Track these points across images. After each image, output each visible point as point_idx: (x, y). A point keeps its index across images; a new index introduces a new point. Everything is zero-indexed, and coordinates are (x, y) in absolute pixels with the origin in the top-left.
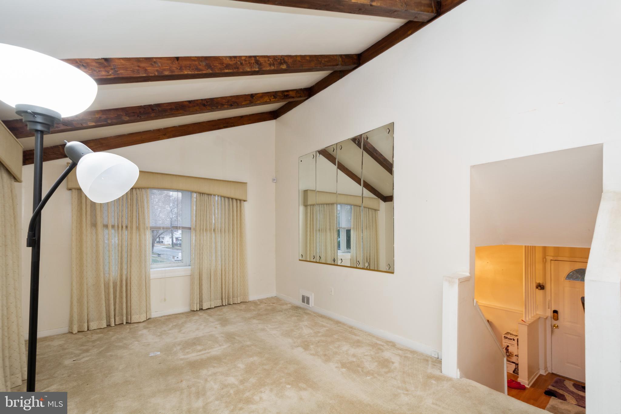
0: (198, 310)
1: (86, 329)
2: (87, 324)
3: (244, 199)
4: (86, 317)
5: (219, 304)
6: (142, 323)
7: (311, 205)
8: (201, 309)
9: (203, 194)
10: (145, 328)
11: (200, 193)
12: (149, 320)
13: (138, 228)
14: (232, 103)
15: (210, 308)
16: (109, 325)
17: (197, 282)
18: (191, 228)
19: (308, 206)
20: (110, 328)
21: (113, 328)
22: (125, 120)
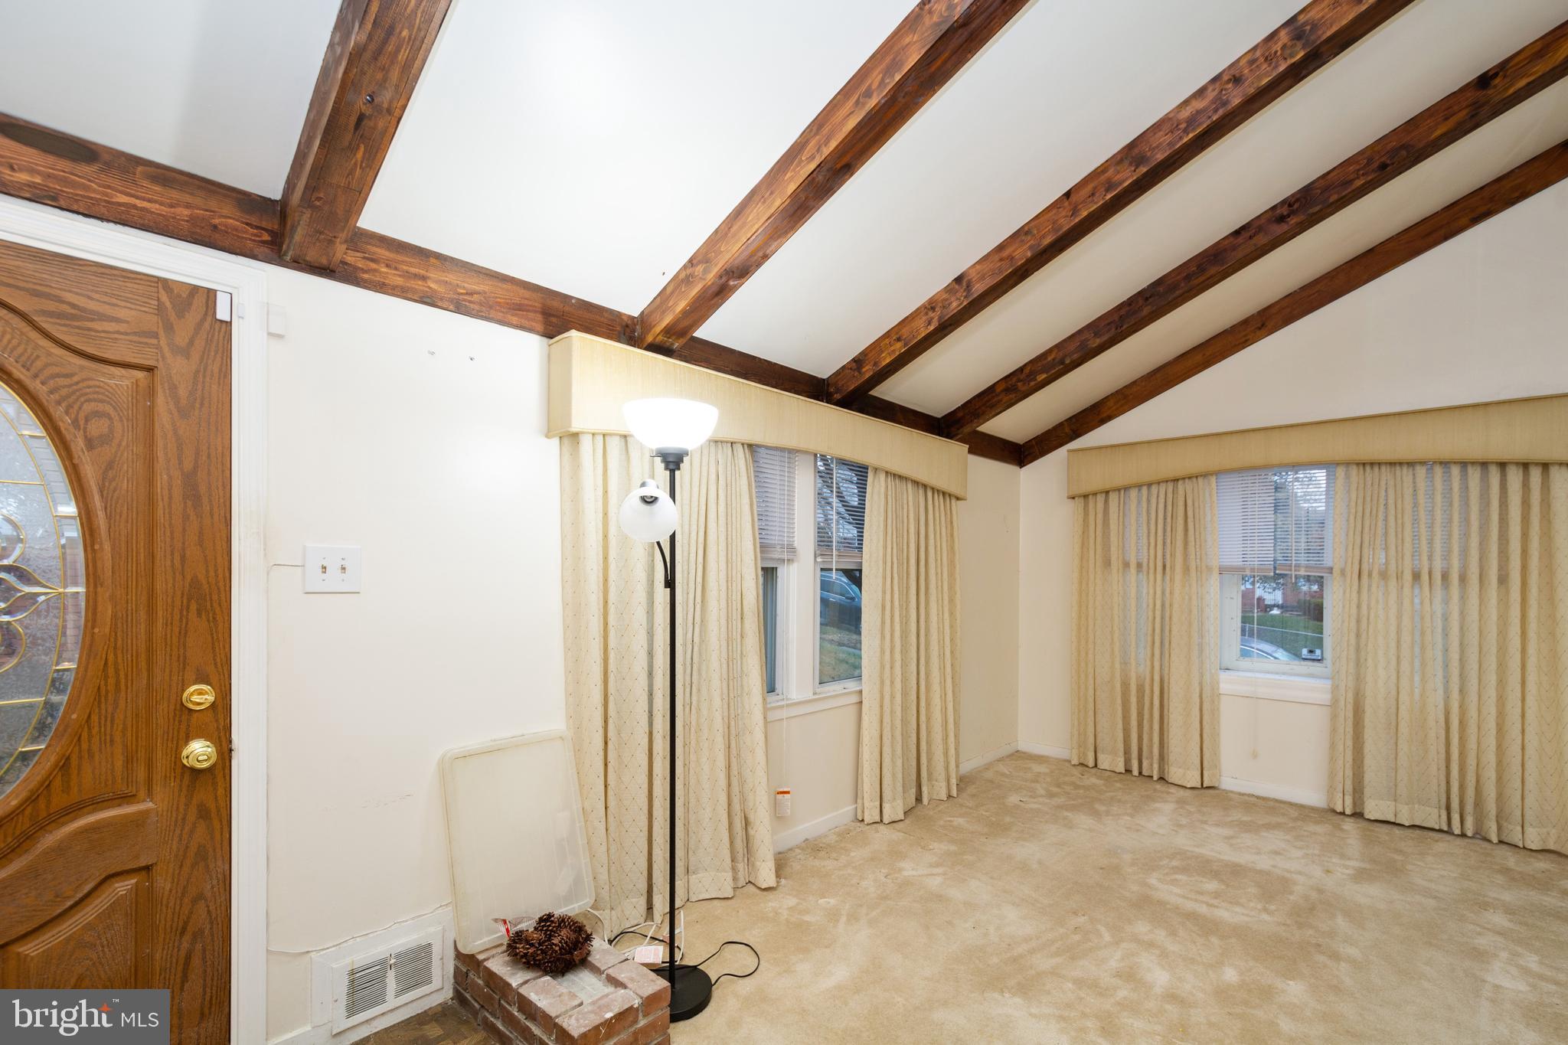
0: (1348, 812)
1: (1091, 764)
2: (1093, 753)
4: (1091, 740)
5: (1433, 817)
6: (1188, 790)
8: (1358, 815)
9: (1372, 464)
10: (1181, 802)
11: (1364, 464)
12: (1211, 791)
14: (1383, 160)
15: (1393, 820)
16: (1128, 771)
17: (1346, 728)
18: (1332, 569)
20: (1128, 777)
21: (1134, 779)
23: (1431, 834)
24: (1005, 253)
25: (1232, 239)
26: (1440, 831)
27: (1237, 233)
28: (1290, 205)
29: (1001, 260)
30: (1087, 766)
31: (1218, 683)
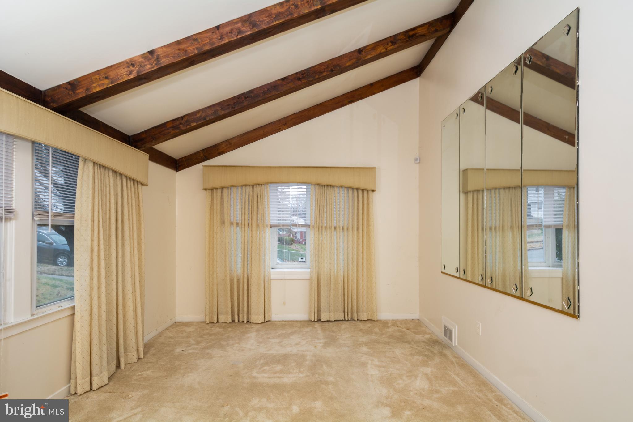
0: (316, 320)
1: (215, 321)
2: (216, 316)
3: (373, 188)
4: (216, 310)
5: (340, 316)
6: (259, 325)
7: (473, 191)
8: (319, 320)
9: (322, 185)
10: (258, 331)
11: (320, 185)
12: (268, 323)
13: (258, 225)
14: (332, 68)
15: (329, 320)
16: (233, 321)
17: (315, 288)
18: (310, 225)
19: (469, 194)
20: (233, 324)
21: (236, 324)
22: (221, 114)
23: (340, 322)
24: (182, 47)
25: (281, 81)
26: (342, 320)
27: (283, 79)
28: (302, 75)
29: (179, 50)
30: (214, 323)
31: (270, 275)
